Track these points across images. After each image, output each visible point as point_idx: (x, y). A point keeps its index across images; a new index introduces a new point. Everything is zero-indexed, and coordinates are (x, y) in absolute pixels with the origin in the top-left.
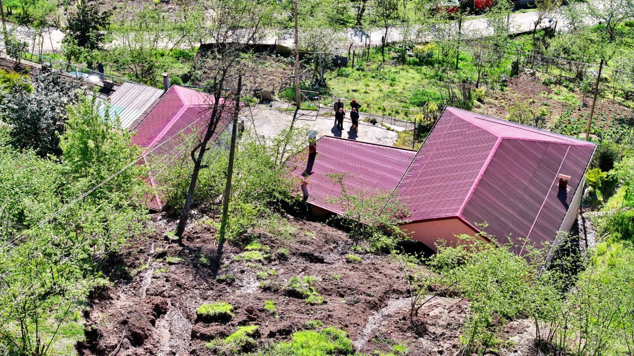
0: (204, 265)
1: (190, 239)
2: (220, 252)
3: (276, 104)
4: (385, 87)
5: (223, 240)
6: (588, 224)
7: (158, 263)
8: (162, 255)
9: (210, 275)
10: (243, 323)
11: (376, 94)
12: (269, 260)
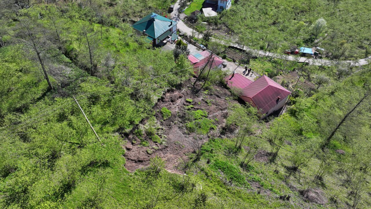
0: (195, 91)
1: (196, 86)
2: (200, 90)
3: (236, 63)
4: (262, 66)
5: (202, 88)
6: (285, 108)
7: (187, 88)
8: (188, 87)
9: (195, 94)
10: (192, 105)
11: (259, 67)
12: (208, 94)
